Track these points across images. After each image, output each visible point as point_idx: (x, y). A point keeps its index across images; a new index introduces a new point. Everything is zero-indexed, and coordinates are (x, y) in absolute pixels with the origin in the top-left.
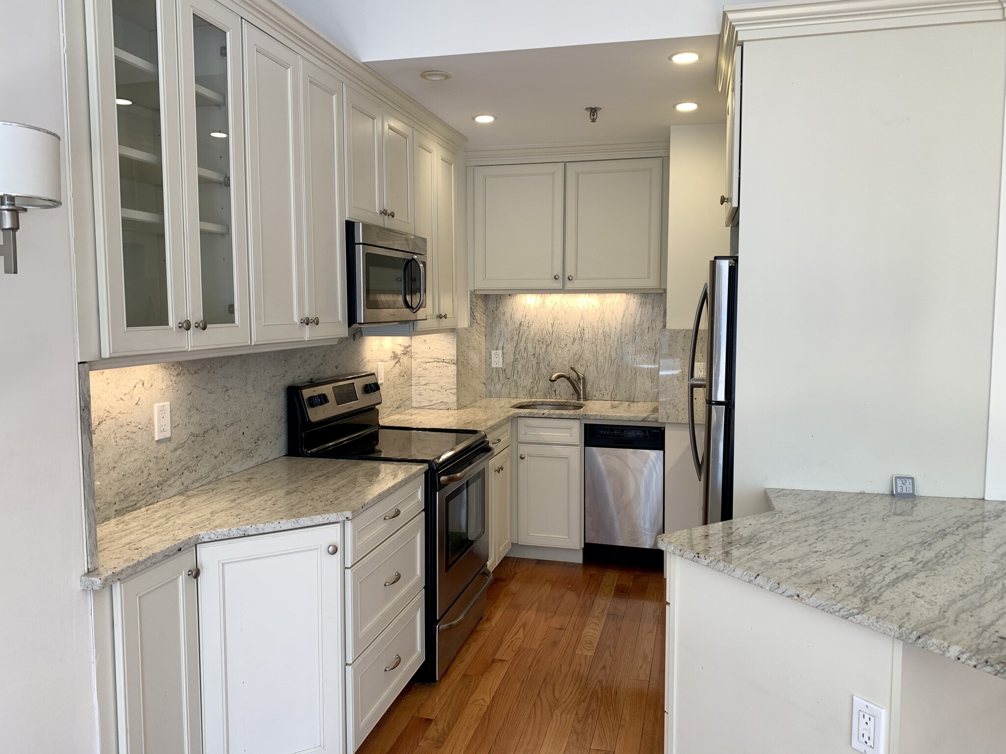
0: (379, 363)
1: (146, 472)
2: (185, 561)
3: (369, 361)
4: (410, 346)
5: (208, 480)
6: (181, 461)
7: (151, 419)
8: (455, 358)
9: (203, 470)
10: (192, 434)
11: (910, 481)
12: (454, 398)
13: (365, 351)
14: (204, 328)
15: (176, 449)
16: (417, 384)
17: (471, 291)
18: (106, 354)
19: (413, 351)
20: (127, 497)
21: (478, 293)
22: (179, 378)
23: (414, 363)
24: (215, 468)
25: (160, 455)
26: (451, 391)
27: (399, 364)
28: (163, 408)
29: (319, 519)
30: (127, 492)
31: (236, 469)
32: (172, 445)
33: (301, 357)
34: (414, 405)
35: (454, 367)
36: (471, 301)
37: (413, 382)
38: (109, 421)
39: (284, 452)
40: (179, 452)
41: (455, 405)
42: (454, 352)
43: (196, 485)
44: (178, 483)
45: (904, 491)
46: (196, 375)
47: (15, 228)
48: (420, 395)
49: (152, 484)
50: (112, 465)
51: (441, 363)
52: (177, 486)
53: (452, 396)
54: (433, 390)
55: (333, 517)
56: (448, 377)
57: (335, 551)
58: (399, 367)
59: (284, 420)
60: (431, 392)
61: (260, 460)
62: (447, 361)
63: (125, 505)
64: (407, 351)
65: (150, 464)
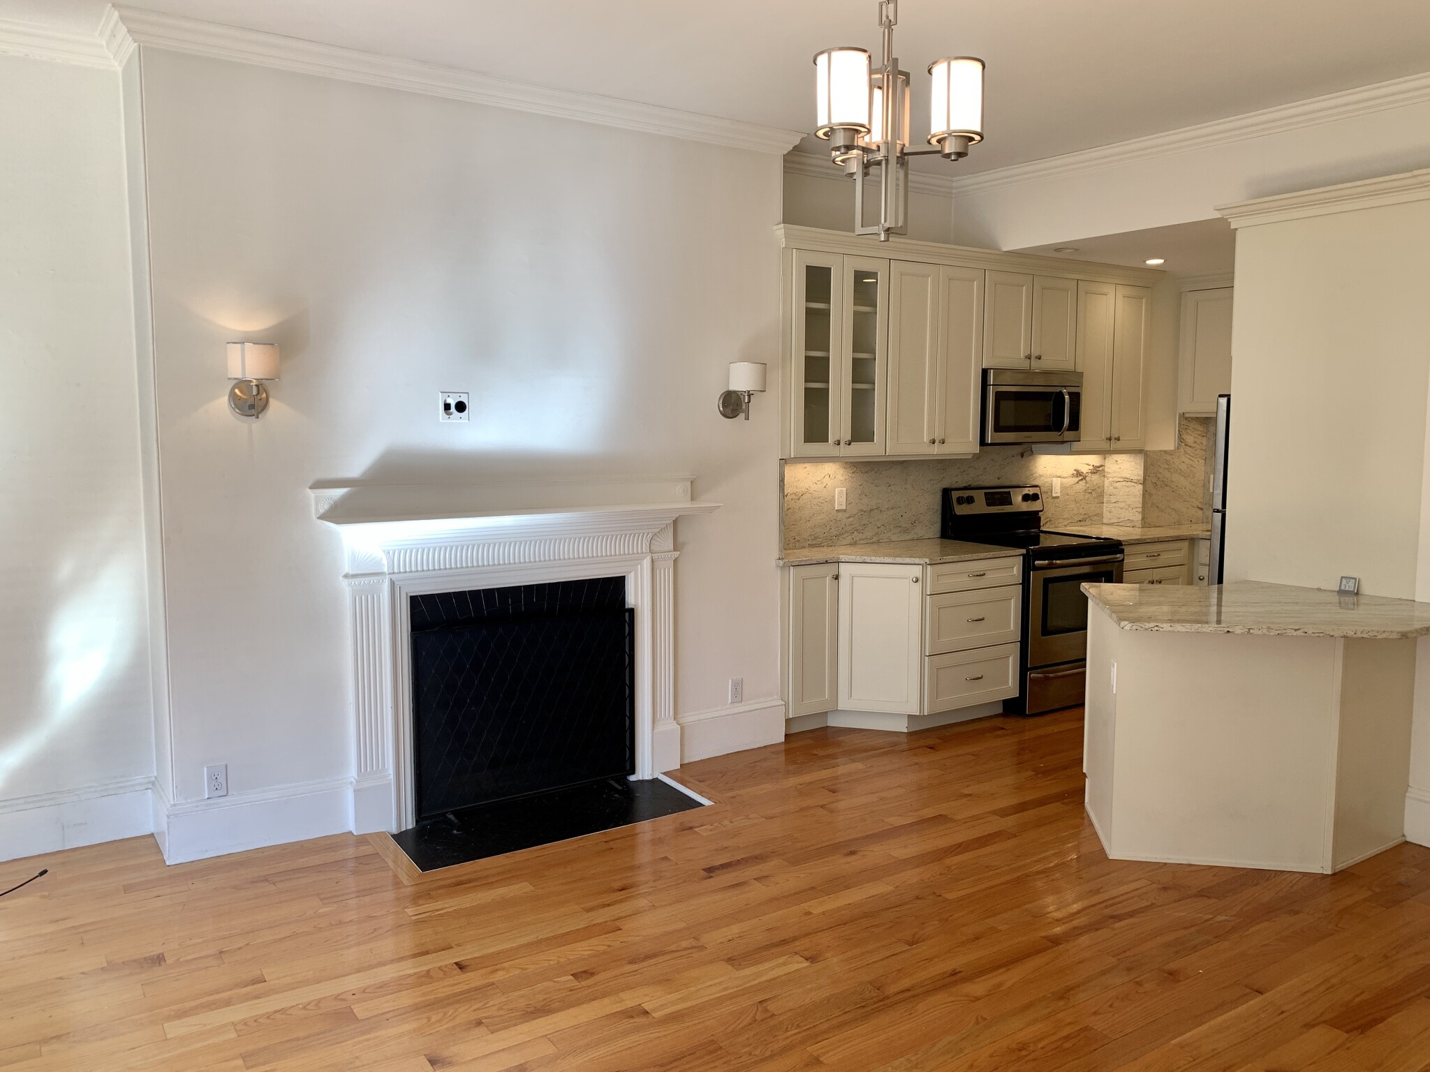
0: (1054, 479)
1: (828, 528)
2: (831, 569)
3: (1041, 476)
4: (1101, 466)
5: (871, 541)
6: (852, 525)
7: (834, 497)
8: (1142, 479)
9: (868, 534)
10: (862, 510)
11: (1354, 580)
12: (1140, 517)
13: (1035, 468)
14: (849, 444)
15: (849, 518)
16: (1109, 502)
17: (1179, 414)
18: (792, 456)
19: (1106, 470)
20: (816, 538)
21: (1187, 415)
22: (853, 475)
23: (1107, 482)
24: (877, 534)
25: (838, 519)
26: (1137, 510)
27: (1084, 481)
28: (840, 493)
29: (908, 560)
30: (816, 536)
31: (894, 538)
32: (847, 515)
33: (959, 468)
34: (1105, 522)
35: (1141, 487)
36: (1179, 423)
37: (1105, 500)
38: (807, 494)
39: (939, 535)
40: (851, 519)
41: (1139, 524)
42: (1141, 473)
43: (862, 542)
44: (850, 538)
45: (1347, 589)
46: (866, 474)
47: (749, 402)
48: (1110, 512)
49: (832, 535)
50: (808, 519)
51: (1129, 483)
52: (848, 540)
53: (1137, 514)
54: (1122, 508)
55: (917, 560)
56: (1135, 496)
57: (917, 581)
58: (1084, 484)
59: (940, 512)
60: (1120, 509)
61: (915, 536)
62: (1135, 481)
63: (814, 542)
64: (1097, 470)
65: (831, 523)
